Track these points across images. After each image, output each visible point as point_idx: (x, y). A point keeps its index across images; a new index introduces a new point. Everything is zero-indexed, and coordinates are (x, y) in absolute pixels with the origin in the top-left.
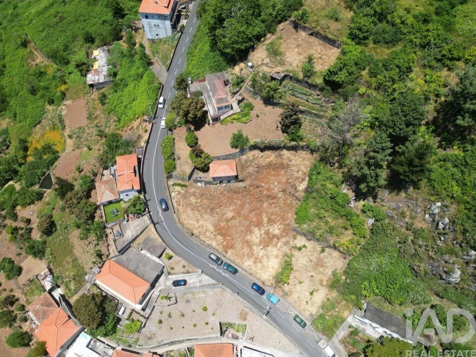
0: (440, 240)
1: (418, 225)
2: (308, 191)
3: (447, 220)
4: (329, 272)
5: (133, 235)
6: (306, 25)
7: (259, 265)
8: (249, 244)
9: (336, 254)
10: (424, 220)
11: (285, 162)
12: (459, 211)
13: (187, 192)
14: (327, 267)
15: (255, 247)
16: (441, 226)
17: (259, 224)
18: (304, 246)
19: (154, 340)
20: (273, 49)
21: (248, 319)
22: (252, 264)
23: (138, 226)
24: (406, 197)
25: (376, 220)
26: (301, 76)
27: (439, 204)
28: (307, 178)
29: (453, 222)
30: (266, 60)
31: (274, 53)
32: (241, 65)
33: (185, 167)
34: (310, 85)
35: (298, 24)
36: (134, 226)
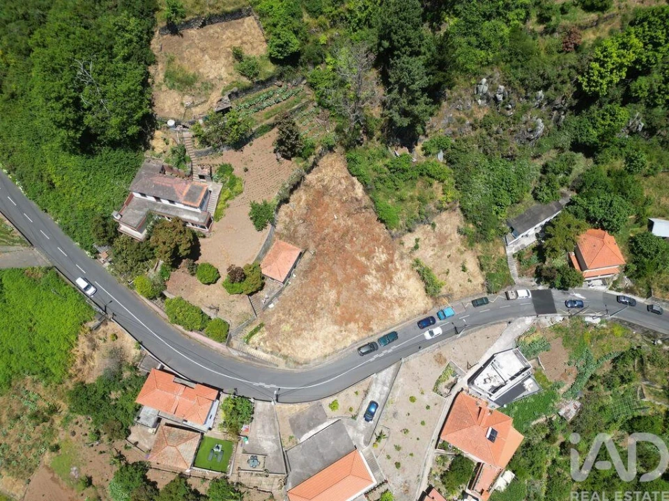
0: (508, 109)
1: (480, 116)
2: (367, 190)
3: (502, 87)
4: (456, 236)
5: (274, 441)
6: (187, 19)
7: (405, 303)
8: (377, 298)
9: (444, 215)
10: (480, 107)
11: (318, 186)
12: (503, 71)
13: (270, 328)
14: (450, 234)
15: (384, 294)
16: (500, 97)
17: (364, 271)
18: (417, 240)
19: (411, 487)
20: (179, 80)
21: (447, 357)
22: (400, 310)
23: (263, 426)
24: (449, 103)
25: (445, 150)
26: (246, 81)
27: (484, 80)
28: (355, 179)
29: (508, 84)
30: (187, 100)
31: (185, 82)
32: (157, 134)
33: (236, 309)
34: (264, 82)
35: (174, 26)
36: (261, 432)
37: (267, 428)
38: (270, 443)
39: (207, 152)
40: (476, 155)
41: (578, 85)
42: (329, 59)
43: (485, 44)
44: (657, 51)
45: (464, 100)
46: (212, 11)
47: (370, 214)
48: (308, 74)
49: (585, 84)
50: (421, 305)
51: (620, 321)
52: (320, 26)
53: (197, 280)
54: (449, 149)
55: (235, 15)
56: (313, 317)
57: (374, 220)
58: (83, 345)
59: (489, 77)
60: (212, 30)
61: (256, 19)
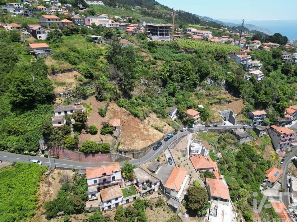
0: (150, 86)
1: (145, 89)
2: (127, 110)
4: (157, 119)
5: (147, 174)
6: (58, 70)
7: (157, 135)
9: (151, 114)
10: (143, 87)
11: (113, 110)
12: (144, 76)
13: (123, 143)
14: (155, 119)
15: (149, 134)
16: (147, 83)
17: (139, 129)
18: (148, 121)
20: (60, 84)
21: (178, 149)
22: (157, 137)
23: (140, 174)
24: (136, 88)
25: (140, 99)
26: (81, 83)
28: (122, 108)
29: (147, 79)
30: (65, 88)
31: (62, 84)
32: (57, 98)
33: (108, 139)
34: (85, 84)
35: (54, 72)
36: (141, 175)
37: (142, 174)
38: (147, 176)
39: (76, 100)
40: (149, 99)
41: (161, 78)
42: (101, 78)
43: (137, 72)
45: (139, 86)
46: (64, 69)
47: (131, 116)
49: (163, 77)
50: (161, 135)
51: (211, 130)
52: (96, 71)
53: (90, 135)
54: (142, 99)
55: (70, 70)
56: (134, 139)
57: (133, 117)
58: (43, 187)
59: (142, 79)
60: (65, 74)
61: (77, 71)
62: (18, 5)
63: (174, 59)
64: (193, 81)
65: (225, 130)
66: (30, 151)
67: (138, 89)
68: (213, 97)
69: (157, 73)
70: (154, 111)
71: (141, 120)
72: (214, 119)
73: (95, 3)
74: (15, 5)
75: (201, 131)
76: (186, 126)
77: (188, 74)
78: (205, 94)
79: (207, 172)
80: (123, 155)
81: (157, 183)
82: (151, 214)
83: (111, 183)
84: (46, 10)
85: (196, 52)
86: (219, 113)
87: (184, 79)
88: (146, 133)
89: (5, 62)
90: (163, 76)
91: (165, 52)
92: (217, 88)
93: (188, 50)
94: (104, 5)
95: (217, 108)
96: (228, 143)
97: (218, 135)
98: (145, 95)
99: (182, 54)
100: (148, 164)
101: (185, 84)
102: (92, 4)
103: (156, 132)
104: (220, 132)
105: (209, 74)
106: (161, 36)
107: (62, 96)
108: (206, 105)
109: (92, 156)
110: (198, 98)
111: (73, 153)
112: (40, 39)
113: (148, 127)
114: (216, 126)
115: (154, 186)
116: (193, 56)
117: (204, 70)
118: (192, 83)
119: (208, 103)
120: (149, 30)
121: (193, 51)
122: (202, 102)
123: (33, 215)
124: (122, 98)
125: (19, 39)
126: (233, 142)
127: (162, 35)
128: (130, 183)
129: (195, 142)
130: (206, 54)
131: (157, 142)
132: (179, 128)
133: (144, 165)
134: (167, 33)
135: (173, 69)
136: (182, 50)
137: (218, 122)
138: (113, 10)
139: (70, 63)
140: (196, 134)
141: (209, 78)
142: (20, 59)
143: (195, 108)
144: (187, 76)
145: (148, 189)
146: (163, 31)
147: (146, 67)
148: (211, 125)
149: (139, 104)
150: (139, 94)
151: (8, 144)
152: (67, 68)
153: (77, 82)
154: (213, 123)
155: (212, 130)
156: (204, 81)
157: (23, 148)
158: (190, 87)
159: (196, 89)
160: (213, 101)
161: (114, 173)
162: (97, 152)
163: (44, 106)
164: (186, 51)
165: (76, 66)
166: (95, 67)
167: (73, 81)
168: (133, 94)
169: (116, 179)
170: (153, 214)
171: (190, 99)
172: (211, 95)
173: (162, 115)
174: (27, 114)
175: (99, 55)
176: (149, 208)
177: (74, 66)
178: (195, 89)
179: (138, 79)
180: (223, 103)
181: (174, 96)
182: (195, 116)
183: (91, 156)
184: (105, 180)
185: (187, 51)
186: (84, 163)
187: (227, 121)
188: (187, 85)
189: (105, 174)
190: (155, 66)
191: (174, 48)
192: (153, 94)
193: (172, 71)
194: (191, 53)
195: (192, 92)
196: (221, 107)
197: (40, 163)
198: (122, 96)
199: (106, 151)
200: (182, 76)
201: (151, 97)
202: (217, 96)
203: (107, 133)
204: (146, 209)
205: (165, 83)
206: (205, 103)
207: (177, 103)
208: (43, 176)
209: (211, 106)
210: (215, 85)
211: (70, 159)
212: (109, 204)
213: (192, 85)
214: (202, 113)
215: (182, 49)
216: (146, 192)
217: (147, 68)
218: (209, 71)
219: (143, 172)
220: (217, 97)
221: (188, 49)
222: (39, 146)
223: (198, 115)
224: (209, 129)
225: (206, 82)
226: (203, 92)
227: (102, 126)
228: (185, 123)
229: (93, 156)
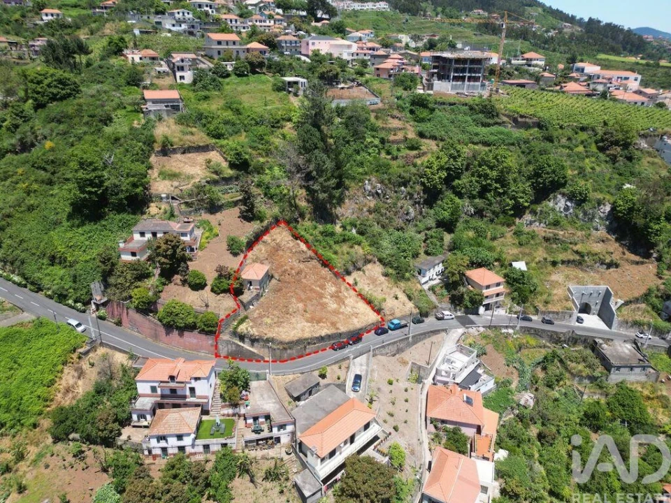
0: (387, 199)
1: (372, 205)
2: (309, 247)
3: (379, 185)
4: (383, 279)
5: (275, 403)
6: (175, 147)
7: (359, 315)
8: (336, 312)
9: (369, 266)
10: (370, 201)
11: (273, 244)
12: (376, 176)
13: (254, 320)
14: (378, 278)
15: (341, 310)
16: (379, 191)
17: (321, 296)
18: (355, 279)
19: (416, 449)
20: (169, 175)
21: (407, 360)
22: (357, 320)
23: (262, 395)
24: (350, 199)
25: (355, 226)
26: (215, 177)
27: (367, 182)
28: (299, 241)
29: (382, 182)
30: (176, 183)
31: (173, 176)
32: (152, 204)
33: (223, 305)
34: (227, 180)
35: (166, 151)
36: (260, 399)
37: (265, 396)
38: (271, 405)
39: (190, 212)
40: (377, 228)
41: (423, 184)
42: (267, 171)
43: (361, 164)
44: (457, 161)
45: (358, 196)
46: (191, 145)
47: (315, 263)
48: (256, 180)
49: (426, 181)
50: (373, 317)
51: (527, 330)
52: (260, 154)
53: (187, 289)
54: (358, 226)
55: (204, 149)
56: (288, 316)
57: (319, 266)
58: (68, 377)
59: (369, 180)
60: (190, 155)
61: (218, 151)
62: (183, 13)
63: (476, 139)
64: (514, 198)
65: (573, 338)
66: (76, 301)
67: (356, 203)
68: (565, 245)
69: (413, 170)
70: (380, 261)
71: (336, 274)
72: (546, 302)
73: (369, 6)
74: (178, 13)
75: (495, 327)
76: (458, 308)
77: (501, 180)
78: (544, 234)
79: (455, 432)
80: (246, 346)
81: (285, 425)
82: (247, 492)
83: (188, 400)
84: (238, 23)
85: (540, 126)
86: (569, 290)
87: (490, 191)
88: (333, 306)
89: (87, 123)
90: (428, 179)
91: (452, 122)
92: (579, 223)
93: (520, 119)
94: (389, 10)
95: (567, 277)
96: (572, 374)
97: (549, 348)
98: (367, 220)
99: (501, 128)
100: (291, 377)
101: (490, 204)
102: (363, 8)
103: (363, 307)
104: (556, 339)
105: (564, 185)
106: (459, 83)
107: (165, 200)
108: (537, 263)
109: (179, 335)
110: (521, 244)
111: (144, 320)
112: (182, 81)
113: (346, 294)
114: (550, 322)
115: (279, 430)
116: (531, 135)
117: (548, 173)
118: (511, 202)
119: (545, 259)
120: (435, 67)
121: (534, 123)
122: (529, 254)
123: (35, 426)
124: (309, 220)
125: (142, 80)
126: (587, 371)
127: (463, 79)
128: (230, 411)
129: (461, 352)
130: (569, 133)
131: (350, 332)
132: (434, 310)
133: (280, 377)
134: (473, 75)
135: (459, 164)
136: (505, 119)
137: (557, 313)
138: (407, 21)
139: (208, 134)
140: (477, 333)
141: (563, 195)
142: (115, 120)
143: (503, 268)
144: (498, 185)
145: (265, 434)
146: (463, 70)
147: (388, 153)
148: (534, 318)
149: (346, 238)
150: (354, 216)
151: (46, 282)
152: (196, 143)
153: (208, 174)
154: (544, 313)
155: (532, 331)
156: (545, 203)
157: (65, 293)
158: (504, 212)
159: (520, 219)
160: (561, 257)
161: (193, 381)
162: (191, 327)
163: (120, 216)
164: (515, 120)
165: (217, 141)
166: (260, 146)
167: (199, 172)
168: (339, 215)
169: (198, 392)
170: (250, 493)
171: (495, 243)
172: (558, 239)
173: (399, 271)
174: (87, 228)
175: (283, 119)
176: (247, 477)
177: (214, 141)
178: (517, 221)
179: (360, 181)
180: (589, 264)
181: (450, 231)
182: (488, 287)
183: (176, 332)
184: (173, 391)
185: (518, 121)
186: (164, 345)
187: (594, 314)
188: (496, 208)
189: (172, 378)
190: (414, 152)
191: (482, 112)
192: (390, 219)
193: (455, 168)
194: (527, 126)
195: (509, 225)
196: (581, 274)
197: (80, 329)
198: (308, 216)
199: (206, 329)
200: (484, 183)
201: (383, 227)
202: (576, 244)
203: (225, 291)
204: (239, 476)
205: (432, 196)
206: (537, 260)
207: (454, 247)
208: (75, 356)
209: (550, 268)
210: (577, 217)
211: (138, 332)
212: (163, 444)
213: (510, 210)
214: (517, 282)
215: (505, 115)
216: (258, 440)
217: (389, 157)
218: (563, 178)
219: (270, 393)
220: (575, 248)
221: (522, 116)
222: (91, 294)
223: (498, 285)
224: (521, 327)
225: (551, 204)
226: (540, 229)
227: (216, 275)
228: (456, 301)
229: (181, 335)
